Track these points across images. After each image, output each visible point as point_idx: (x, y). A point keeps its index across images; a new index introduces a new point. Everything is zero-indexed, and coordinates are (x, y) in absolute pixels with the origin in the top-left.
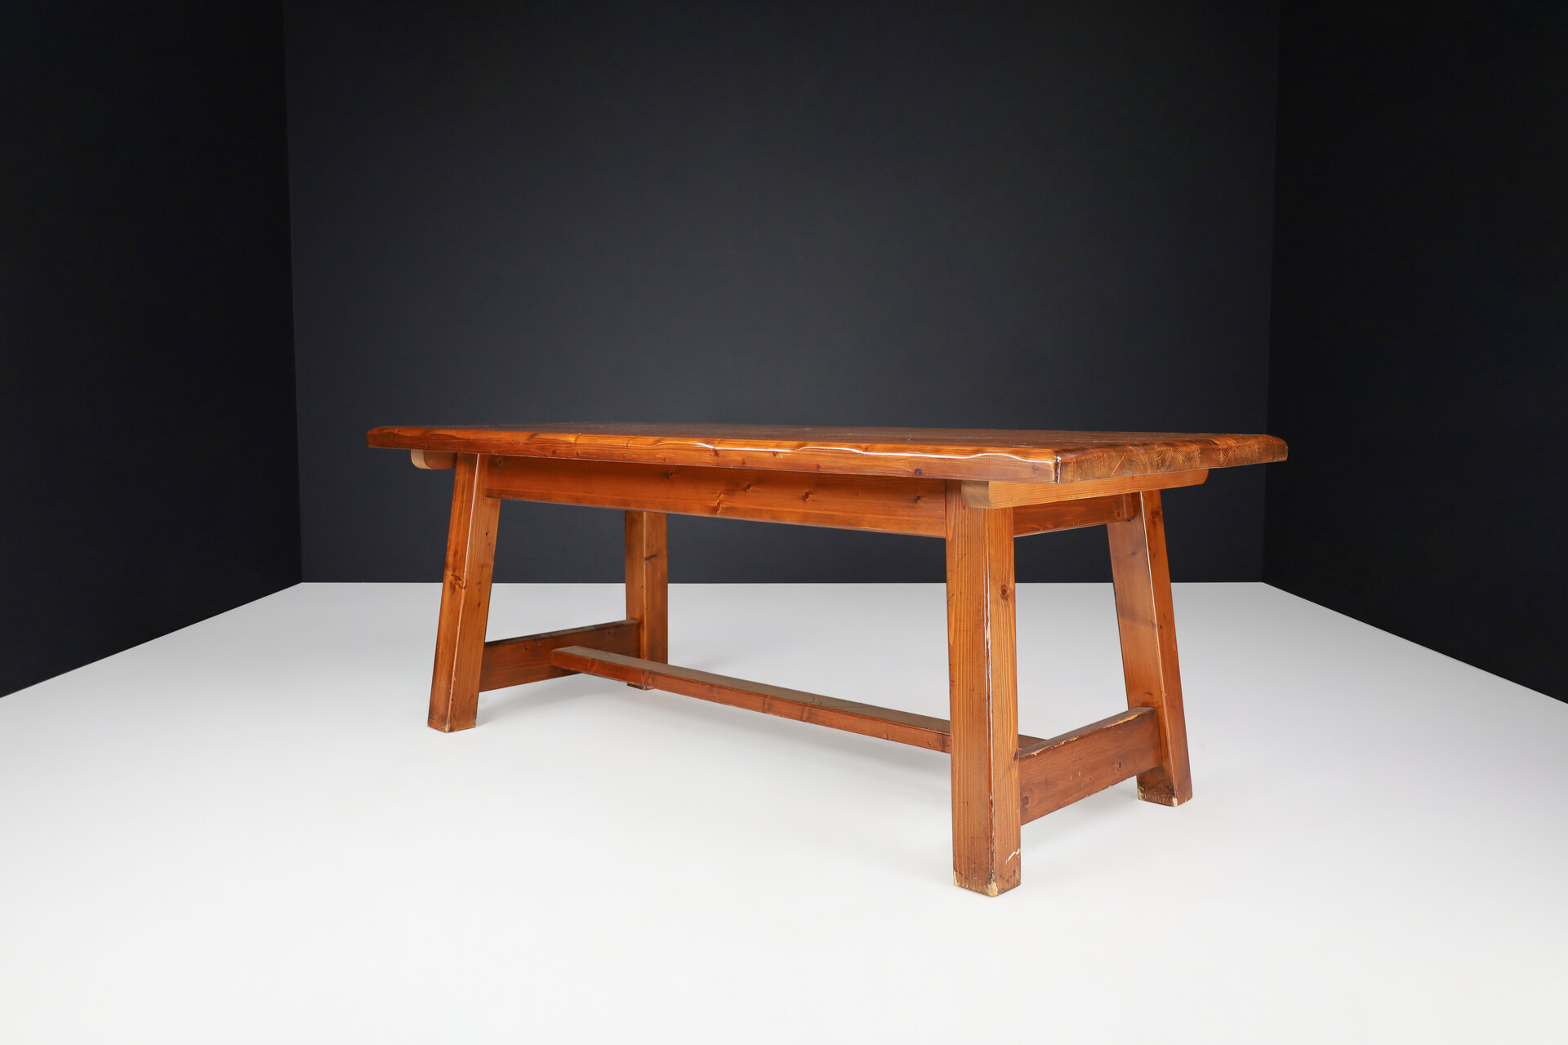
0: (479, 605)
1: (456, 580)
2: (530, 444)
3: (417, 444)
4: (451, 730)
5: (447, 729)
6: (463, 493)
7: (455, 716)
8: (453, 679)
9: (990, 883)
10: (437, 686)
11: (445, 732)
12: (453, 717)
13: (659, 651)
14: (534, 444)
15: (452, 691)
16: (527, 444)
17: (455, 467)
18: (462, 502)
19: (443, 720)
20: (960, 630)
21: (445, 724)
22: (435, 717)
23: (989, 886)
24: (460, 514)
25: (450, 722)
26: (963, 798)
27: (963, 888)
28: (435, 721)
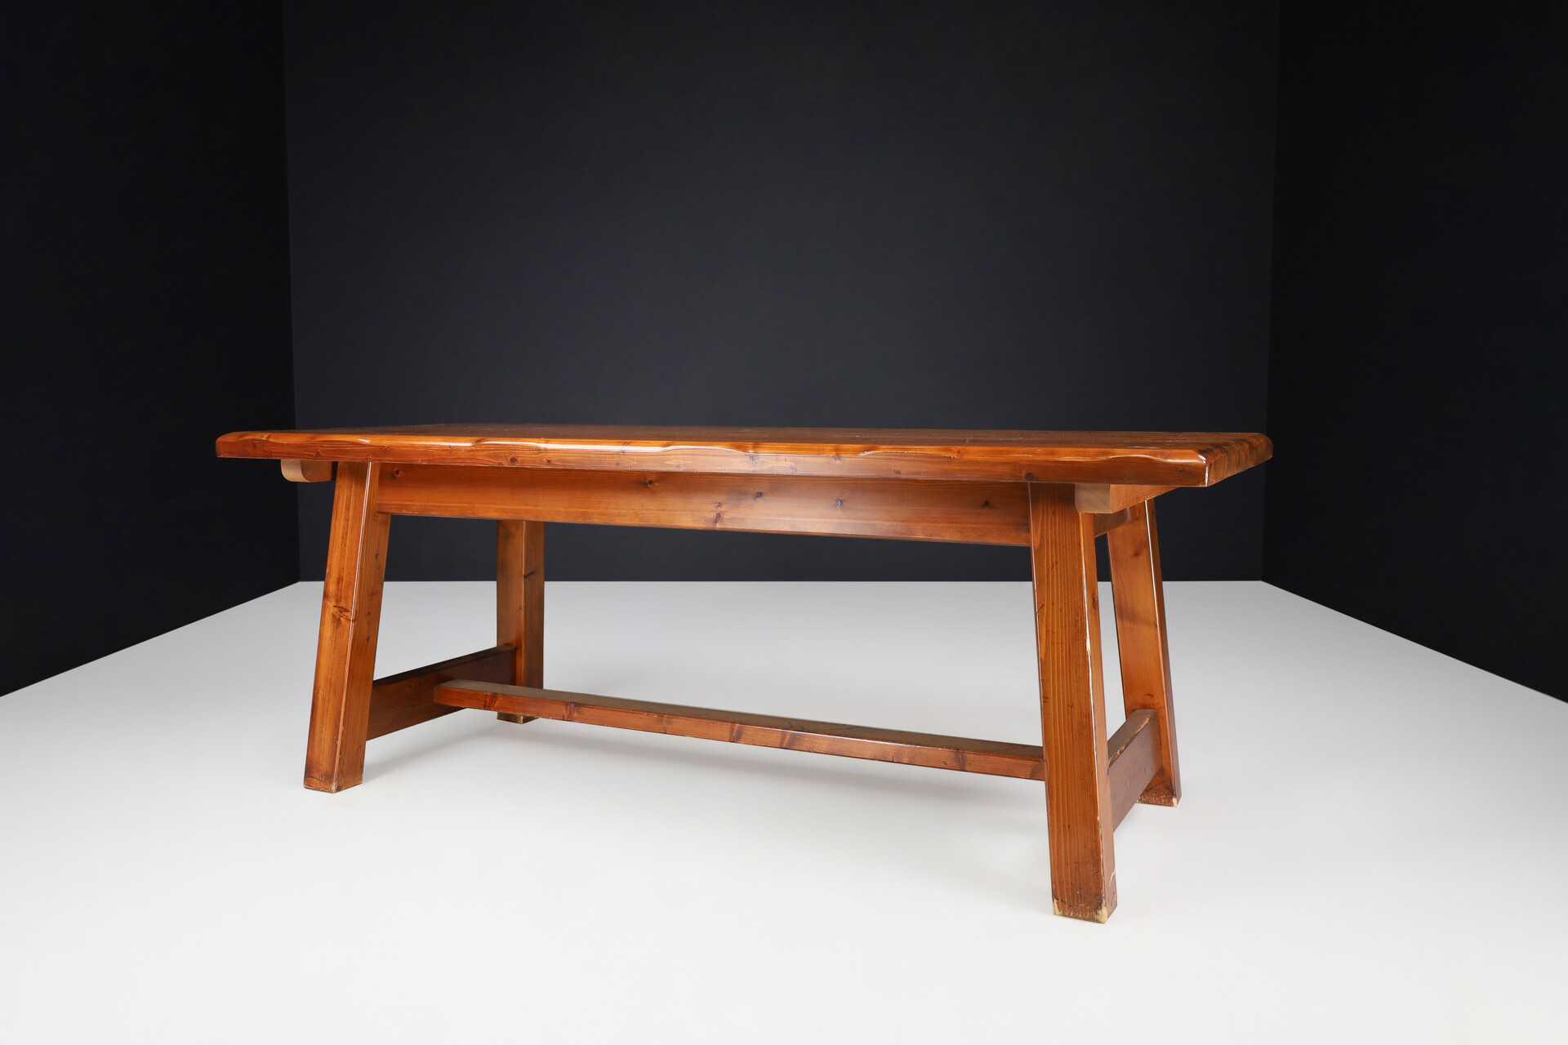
0: (368, 640)
1: (341, 612)
2: (477, 450)
3: (293, 453)
4: (339, 789)
5: (334, 788)
6: (348, 509)
7: (342, 772)
8: (341, 728)
9: (1101, 909)
10: (317, 739)
11: (331, 792)
12: (341, 773)
13: (535, 676)
14: (483, 450)
15: (339, 743)
16: (472, 451)
17: (335, 479)
18: (347, 520)
19: (328, 778)
20: (1053, 643)
21: (331, 782)
22: (316, 775)
23: (1099, 912)
24: (345, 534)
25: (338, 779)
26: (1064, 821)
27: (1066, 916)
28: (315, 780)
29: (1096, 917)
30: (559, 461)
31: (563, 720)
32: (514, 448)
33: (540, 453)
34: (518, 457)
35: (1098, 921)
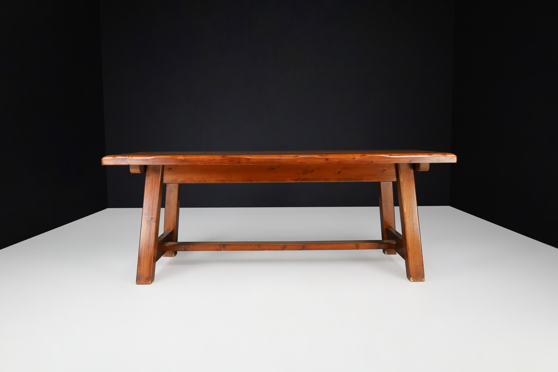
1: (151, 219)
2: (224, 160)
5: (150, 283)
6: (152, 182)
10: (142, 266)
14: (226, 160)
16: (222, 160)
17: (146, 172)
18: (152, 186)
19: (148, 279)
21: (149, 281)
22: (142, 279)
23: (424, 279)
24: (151, 191)
25: (151, 280)
26: (413, 255)
27: (414, 281)
28: (142, 281)
29: (423, 280)
30: (256, 162)
31: (218, 251)
32: (239, 159)
33: (249, 160)
34: (240, 161)
35: (423, 281)
